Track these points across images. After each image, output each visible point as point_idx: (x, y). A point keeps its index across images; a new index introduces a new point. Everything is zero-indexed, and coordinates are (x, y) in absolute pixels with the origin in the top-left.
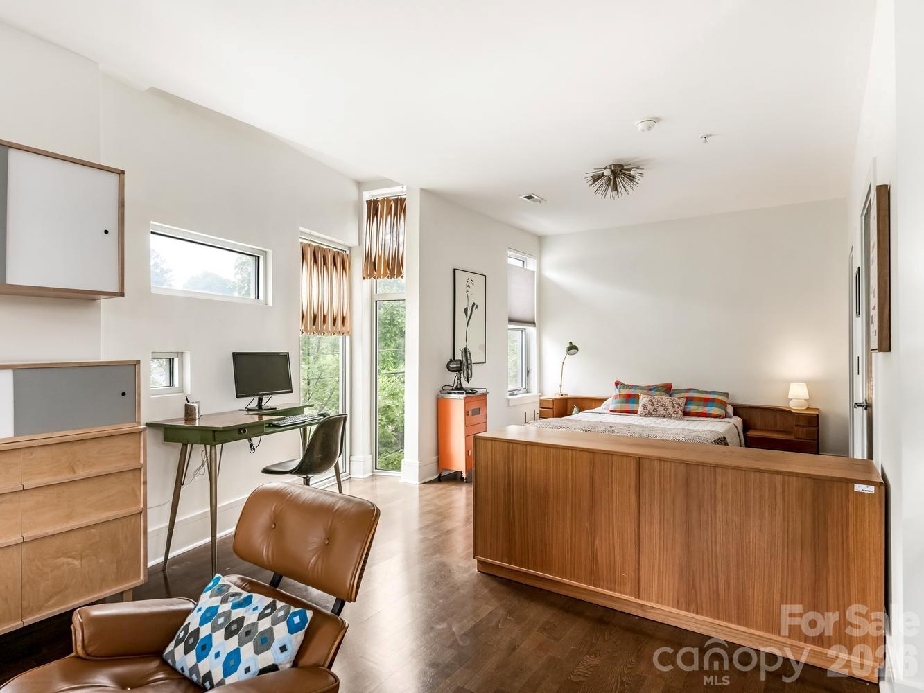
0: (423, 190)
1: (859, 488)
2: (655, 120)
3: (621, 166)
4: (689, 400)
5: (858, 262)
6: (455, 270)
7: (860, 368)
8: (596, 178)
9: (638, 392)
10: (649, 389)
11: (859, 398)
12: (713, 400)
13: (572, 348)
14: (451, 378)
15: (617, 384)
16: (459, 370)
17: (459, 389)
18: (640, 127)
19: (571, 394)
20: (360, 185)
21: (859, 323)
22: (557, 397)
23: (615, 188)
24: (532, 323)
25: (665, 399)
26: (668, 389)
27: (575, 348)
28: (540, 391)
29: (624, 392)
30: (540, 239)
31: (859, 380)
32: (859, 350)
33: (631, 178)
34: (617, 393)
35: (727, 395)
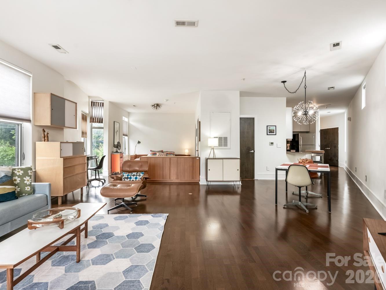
0: (110, 102)
1: (197, 158)
2: (168, 100)
3: (158, 104)
4: (167, 154)
5: (197, 128)
6: (114, 122)
7: (196, 145)
8: (153, 106)
9: (156, 152)
10: (159, 152)
11: (197, 150)
12: (172, 153)
13: (139, 142)
14: (115, 149)
15: (151, 151)
16: (117, 147)
17: (117, 152)
18: (165, 101)
19: (138, 154)
20: (89, 97)
21: (197, 138)
22: (134, 155)
23: (156, 108)
24: (127, 136)
25: (162, 154)
26: (162, 152)
27: (140, 142)
28: (129, 154)
29: (153, 152)
30: (129, 113)
31: (197, 147)
32: (197, 142)
33: (159, 107)
34: (151, 153)
35: (174, 152)
